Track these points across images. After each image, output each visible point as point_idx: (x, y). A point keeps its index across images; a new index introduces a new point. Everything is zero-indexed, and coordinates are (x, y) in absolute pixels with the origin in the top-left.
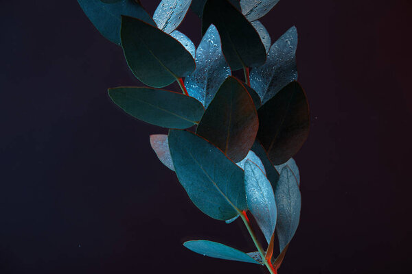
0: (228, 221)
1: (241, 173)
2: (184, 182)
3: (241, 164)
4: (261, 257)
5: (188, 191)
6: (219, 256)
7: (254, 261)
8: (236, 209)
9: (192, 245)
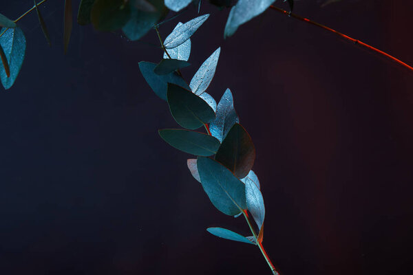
0: (236, 216)
1: (243, 185)
2: (207, 190)
3: (243, 180)
4: (255, 240)
5: (209, 196)
6: (228, 238)
7: (251, 242)
8: (240, 208)
9: (213, 230)
